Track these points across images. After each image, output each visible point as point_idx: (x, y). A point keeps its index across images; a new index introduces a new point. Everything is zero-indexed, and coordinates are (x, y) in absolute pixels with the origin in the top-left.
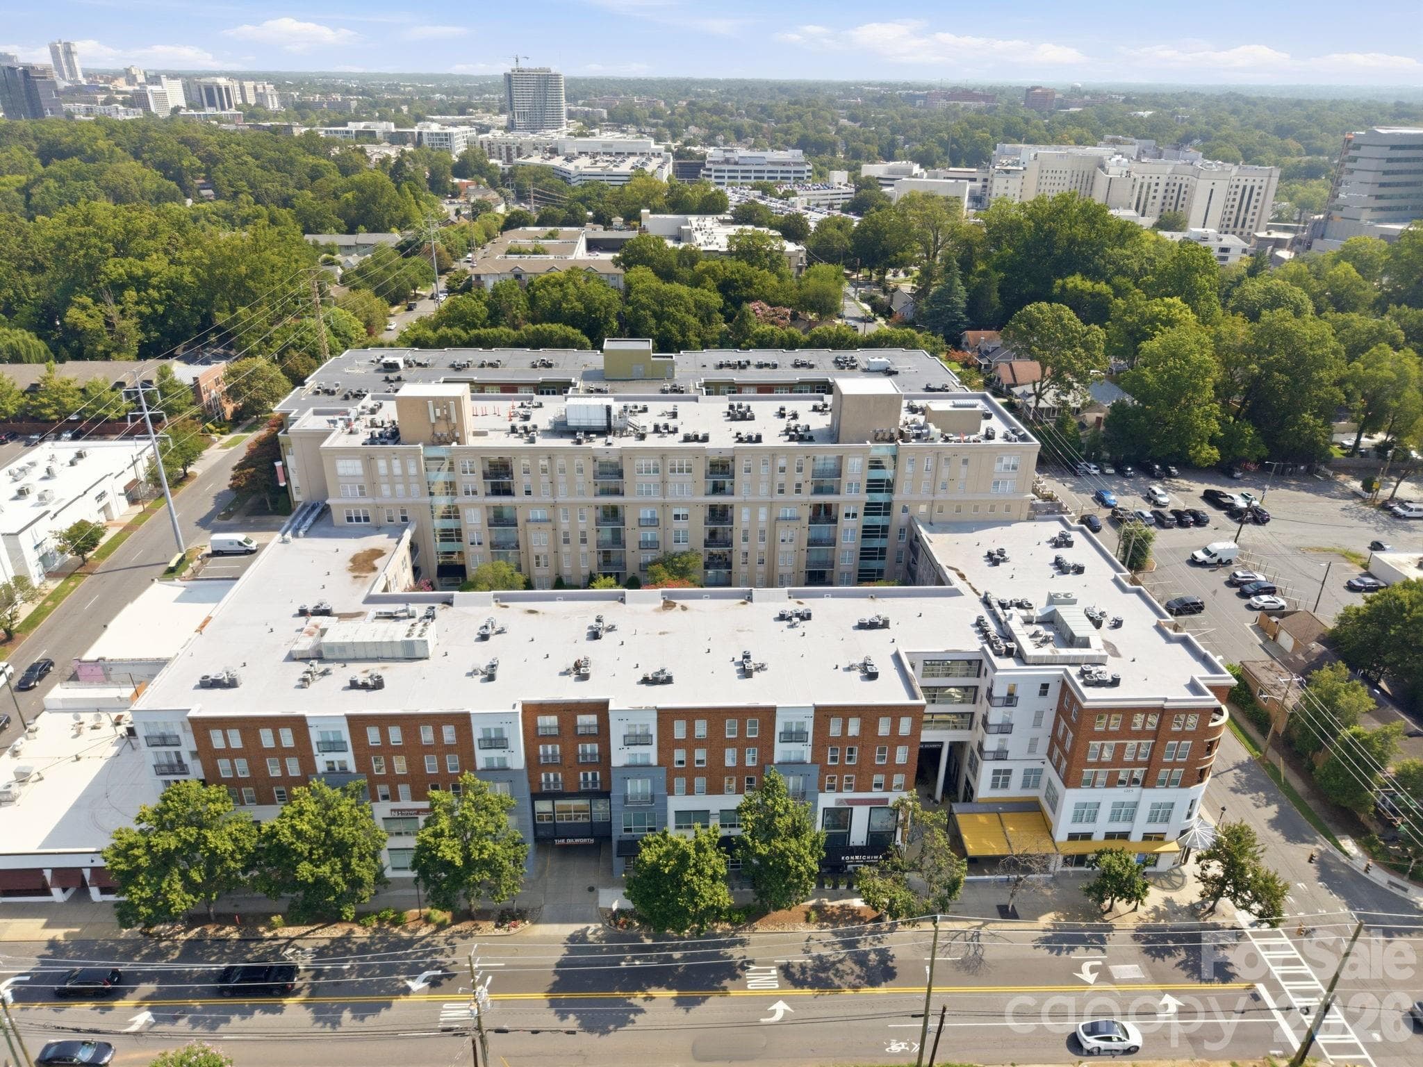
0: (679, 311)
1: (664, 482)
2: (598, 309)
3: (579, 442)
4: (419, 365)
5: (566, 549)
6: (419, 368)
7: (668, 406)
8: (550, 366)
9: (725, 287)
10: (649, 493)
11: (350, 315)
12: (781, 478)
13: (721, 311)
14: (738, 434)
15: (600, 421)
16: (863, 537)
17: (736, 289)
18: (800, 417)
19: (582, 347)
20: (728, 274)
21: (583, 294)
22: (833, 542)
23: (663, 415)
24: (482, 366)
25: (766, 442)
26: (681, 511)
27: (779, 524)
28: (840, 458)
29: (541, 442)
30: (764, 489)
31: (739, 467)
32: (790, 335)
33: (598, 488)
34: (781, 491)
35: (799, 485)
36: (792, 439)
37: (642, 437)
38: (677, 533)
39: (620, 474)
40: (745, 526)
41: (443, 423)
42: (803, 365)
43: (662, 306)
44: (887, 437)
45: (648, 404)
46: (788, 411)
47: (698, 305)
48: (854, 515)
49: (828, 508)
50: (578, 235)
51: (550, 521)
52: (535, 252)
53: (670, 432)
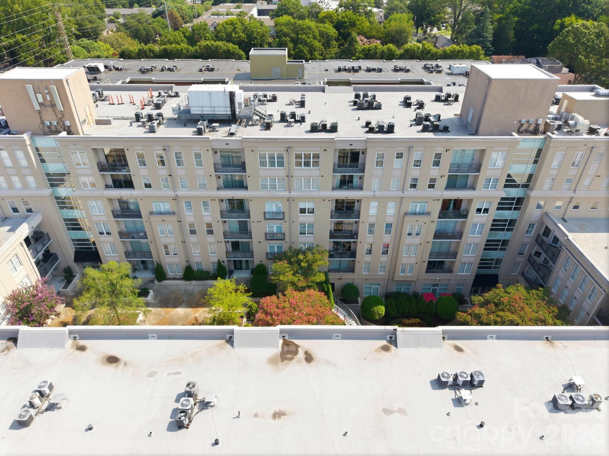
0: (309, 38)
1: (289, 176)
2: (256, 38)
3: (200, 132)
4: (117, 69)
5: (193, 239)
6: (117, 72)
7: (297, 96)
8: (212, 70)
9: (339, 25)
10: (273, 187)
11: (109, 47)
12: (415, 172)
13: (337, 40)
14: (368, 124)
15: (224, 110)
16: (491, 230)
17: (345, 28)
18: (426, 107)
19: (239, 58)
20: (340, 18)
21: (246, 28)
22: (459, 235)
23: (291, 104)
24: (162, 70)
25: (398, 133)
26: (307, 205)
27: (407, 218)
28: (483, 152)
29: (162, 132)
30: (394, 183)
31: (370, 161)
32: (388, 49)
33: (221, 181)
34: (414, 186)
35: (433, 180)
36: (425, 129)
37: (268, 127)
38: (303, 225)
39: (243, 167)
40: (372, 220)
41: (50, 109)
42: (401, 70)
43: (298, 34)
44: (531, 128)
45: (278, 94)
46: (413, 100)
47: (322, 34)
48: (486, 210)
49: (457, 203)
50: (253, 7)
51: (173, 213)
52: (227, 15)
53: (296, 122)
